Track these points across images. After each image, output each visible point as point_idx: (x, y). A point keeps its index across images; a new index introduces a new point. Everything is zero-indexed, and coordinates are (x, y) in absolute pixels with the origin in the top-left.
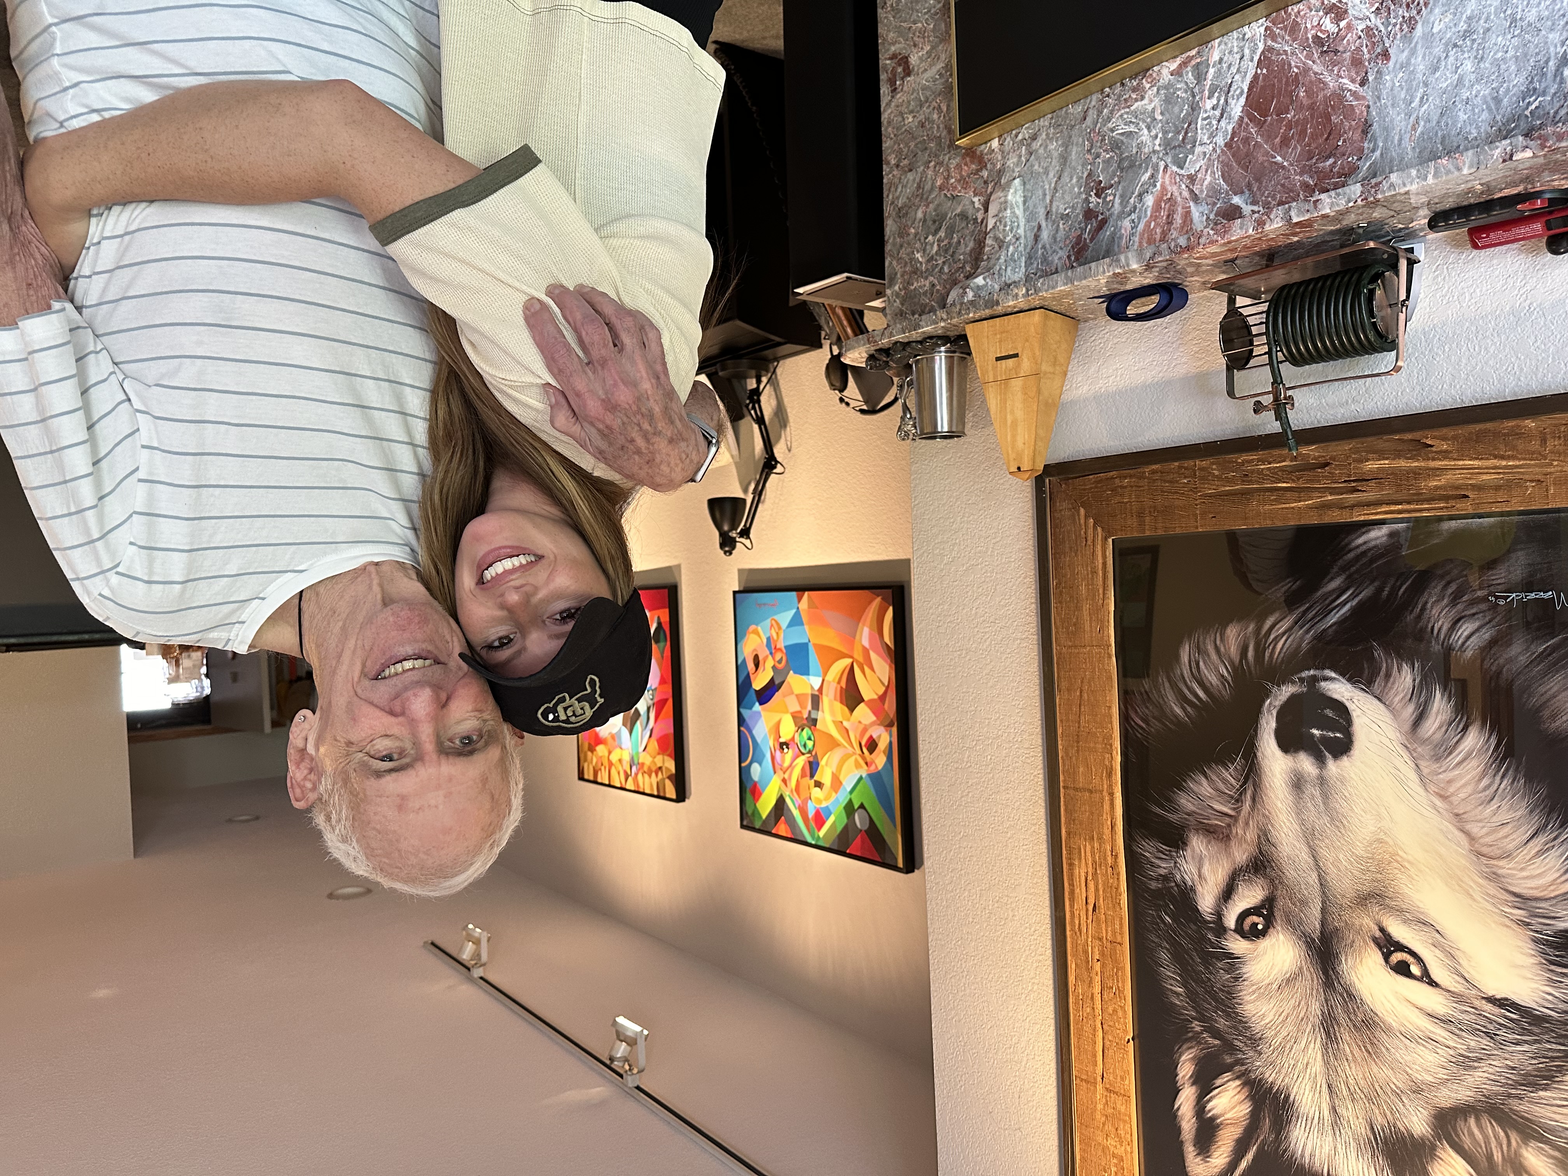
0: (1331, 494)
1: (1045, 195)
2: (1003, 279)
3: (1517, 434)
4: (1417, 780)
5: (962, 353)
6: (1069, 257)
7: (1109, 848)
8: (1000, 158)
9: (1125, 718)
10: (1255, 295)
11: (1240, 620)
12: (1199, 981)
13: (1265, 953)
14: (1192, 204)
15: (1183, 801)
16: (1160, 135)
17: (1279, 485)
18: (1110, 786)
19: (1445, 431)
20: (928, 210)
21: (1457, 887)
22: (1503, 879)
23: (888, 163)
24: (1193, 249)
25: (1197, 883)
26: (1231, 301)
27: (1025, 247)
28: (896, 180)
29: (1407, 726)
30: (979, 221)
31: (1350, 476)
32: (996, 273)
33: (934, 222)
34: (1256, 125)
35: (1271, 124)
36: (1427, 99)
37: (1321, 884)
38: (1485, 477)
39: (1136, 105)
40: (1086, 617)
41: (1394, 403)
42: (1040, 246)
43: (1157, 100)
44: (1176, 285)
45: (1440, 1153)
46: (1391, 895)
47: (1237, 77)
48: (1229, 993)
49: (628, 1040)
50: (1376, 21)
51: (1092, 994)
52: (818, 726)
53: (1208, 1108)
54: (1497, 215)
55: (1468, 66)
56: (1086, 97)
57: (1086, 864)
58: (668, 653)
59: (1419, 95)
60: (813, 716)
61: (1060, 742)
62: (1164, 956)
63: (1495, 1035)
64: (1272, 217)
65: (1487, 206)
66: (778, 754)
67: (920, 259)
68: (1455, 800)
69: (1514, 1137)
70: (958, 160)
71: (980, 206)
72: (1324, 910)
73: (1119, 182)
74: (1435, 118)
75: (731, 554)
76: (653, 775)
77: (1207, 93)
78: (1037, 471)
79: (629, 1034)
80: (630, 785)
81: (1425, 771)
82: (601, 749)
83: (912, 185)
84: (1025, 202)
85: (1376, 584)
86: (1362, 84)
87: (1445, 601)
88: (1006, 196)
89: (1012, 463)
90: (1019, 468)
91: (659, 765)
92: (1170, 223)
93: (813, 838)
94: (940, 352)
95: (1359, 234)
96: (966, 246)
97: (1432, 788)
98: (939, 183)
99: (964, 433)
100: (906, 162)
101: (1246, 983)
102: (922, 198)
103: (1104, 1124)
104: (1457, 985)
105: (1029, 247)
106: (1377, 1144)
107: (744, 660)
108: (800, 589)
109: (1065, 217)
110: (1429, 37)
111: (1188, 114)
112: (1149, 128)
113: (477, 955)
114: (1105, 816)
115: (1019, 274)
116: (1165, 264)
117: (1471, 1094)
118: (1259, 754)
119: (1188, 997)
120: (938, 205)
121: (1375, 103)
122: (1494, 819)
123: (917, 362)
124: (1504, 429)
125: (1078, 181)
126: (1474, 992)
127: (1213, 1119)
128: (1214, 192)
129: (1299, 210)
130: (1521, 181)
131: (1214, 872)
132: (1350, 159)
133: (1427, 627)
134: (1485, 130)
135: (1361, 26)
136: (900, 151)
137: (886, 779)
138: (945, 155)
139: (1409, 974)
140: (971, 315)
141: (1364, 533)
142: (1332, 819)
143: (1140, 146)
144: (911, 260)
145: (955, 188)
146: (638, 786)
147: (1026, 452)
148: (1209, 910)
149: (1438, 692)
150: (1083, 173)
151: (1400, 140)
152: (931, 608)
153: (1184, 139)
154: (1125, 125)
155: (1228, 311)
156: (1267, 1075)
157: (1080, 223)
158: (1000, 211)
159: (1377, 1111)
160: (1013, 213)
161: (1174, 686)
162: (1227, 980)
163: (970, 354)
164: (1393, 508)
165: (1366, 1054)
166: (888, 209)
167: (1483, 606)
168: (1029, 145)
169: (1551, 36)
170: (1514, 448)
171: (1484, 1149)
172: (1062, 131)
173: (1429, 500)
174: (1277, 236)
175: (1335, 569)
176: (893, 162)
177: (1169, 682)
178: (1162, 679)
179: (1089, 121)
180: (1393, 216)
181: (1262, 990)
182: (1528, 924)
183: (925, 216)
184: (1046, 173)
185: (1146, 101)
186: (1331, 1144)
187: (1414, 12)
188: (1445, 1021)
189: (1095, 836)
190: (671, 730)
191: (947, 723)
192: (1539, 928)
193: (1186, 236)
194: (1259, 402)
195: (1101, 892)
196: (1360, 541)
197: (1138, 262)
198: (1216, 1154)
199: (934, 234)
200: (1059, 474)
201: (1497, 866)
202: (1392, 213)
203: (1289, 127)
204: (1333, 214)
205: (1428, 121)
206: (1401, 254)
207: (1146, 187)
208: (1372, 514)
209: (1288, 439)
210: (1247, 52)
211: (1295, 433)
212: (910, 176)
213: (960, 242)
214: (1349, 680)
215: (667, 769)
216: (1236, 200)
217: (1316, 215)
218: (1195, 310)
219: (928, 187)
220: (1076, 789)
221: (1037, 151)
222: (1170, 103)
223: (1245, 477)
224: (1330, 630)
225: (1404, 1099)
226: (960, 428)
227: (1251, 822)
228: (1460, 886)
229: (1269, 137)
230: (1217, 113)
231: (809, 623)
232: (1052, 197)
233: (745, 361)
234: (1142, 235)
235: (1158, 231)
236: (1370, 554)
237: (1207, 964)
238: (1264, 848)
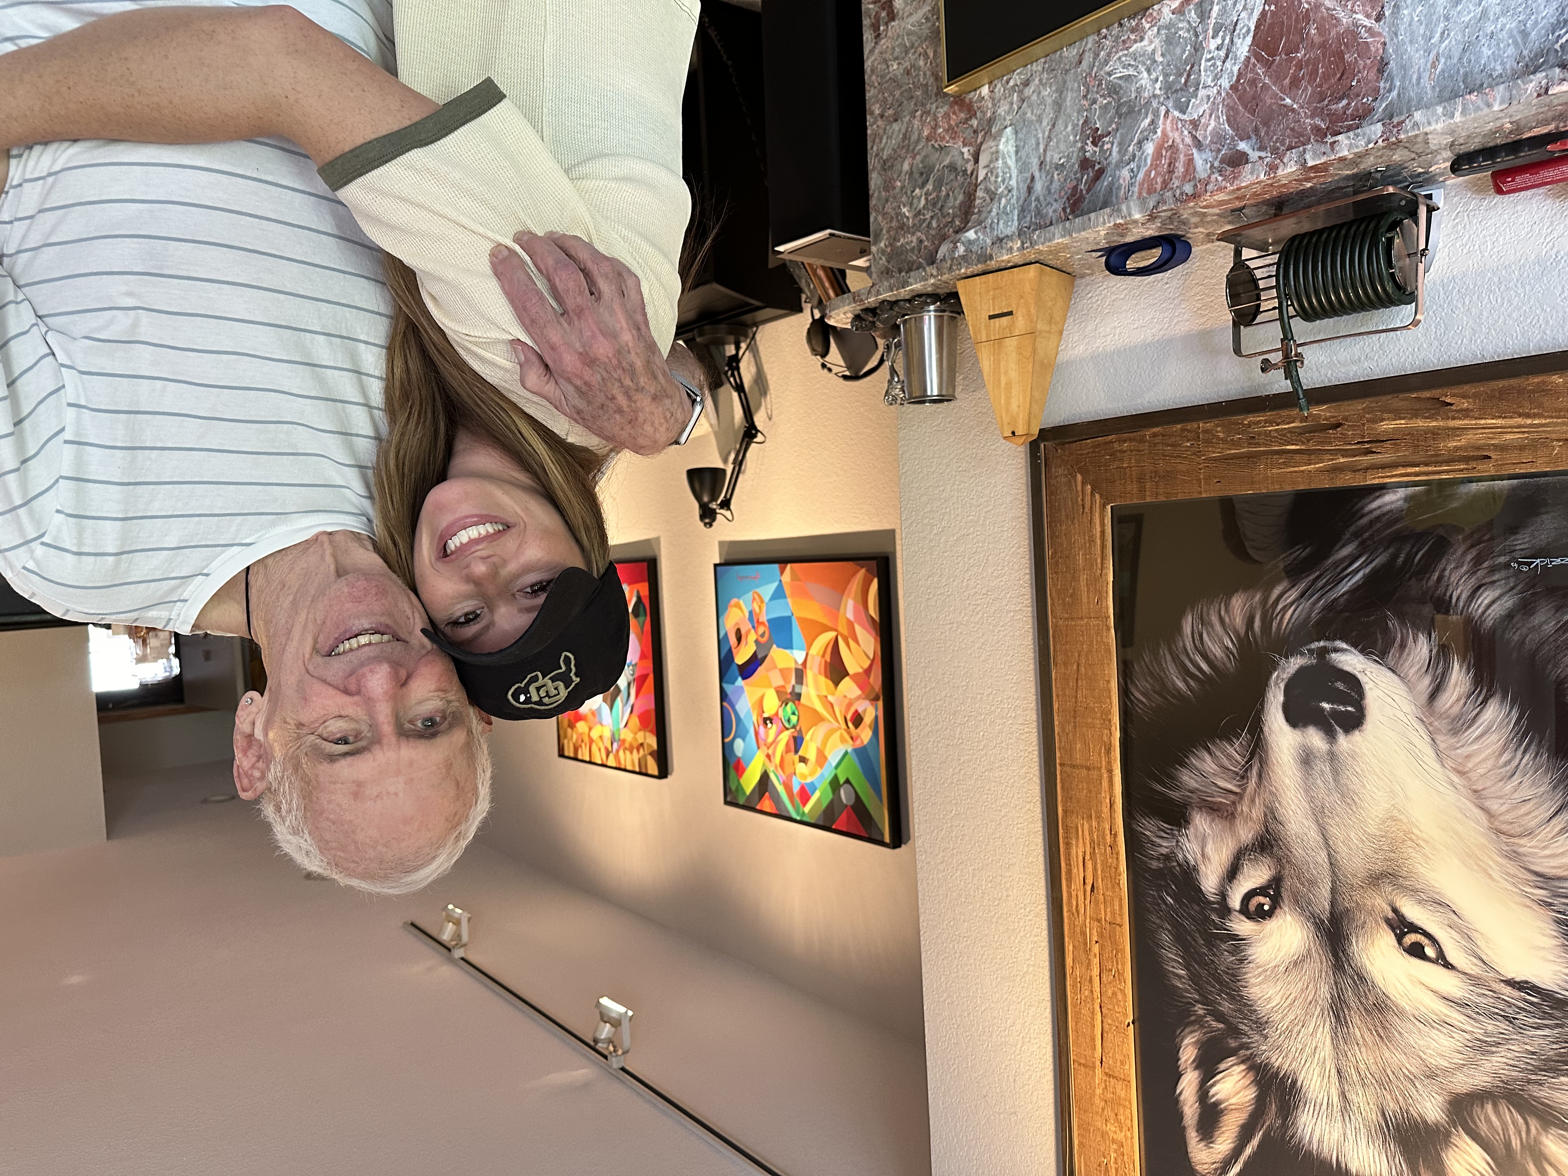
0: (1343, 456)
1: (1038, 144)
2: (995, 233)
3: (1543, 390)
4: (1433, 755)
5: (952, 312)
6: (1064, 209)
7: (1107, 827)
8: (990, 105)
9: (1125, 693)
10: (1262, 247)
11: (1246, 589)
12: (1203, 964)
13: (1271, 935)
14: (1194, 151)
15: (1185, 778)
16: (1161, 78)
17: (1288, 447)
18: (1109, 763)
19: (1466, 388)
20: (915, 162)
21: (1475, 867)
22: (1524, 859)
23: (872, 113)
24: (1199, 196)
25: (1200, 862)
26: (1238, 253)
27: (1018, 199)
28: (881, 131)
29: (1424, 699)
30: (969, 172)
31: (1363, 437)
32: (988, 226)
33: (922, 174)
34: (1263, 66)
35: (1280, 64)
36: (1448, 35)
37: (1331, 864)
38: (1508, 437)
39: (1135, 46)
40: (1083, 587)
41: (1410, 360)
42: (1033, 199)
43: (1157, 41)
44: (1178, 237)
45: (1454, 1139)
46: (1405, 874)
47: (1243, 15)
48: (1234, 975)
49: (612, 1022)
51: (1091, 977)
52: (803, 700)
53: (1211, 1093)
54: (1526, 156)
56: (1082, 39)
57: (1084, 843)
58: (648, 627)
59: (1439, 30)
60: (797, 690)
61: (1056, 718)
62: (1166, 937)
63: (1514, 1018)
64: (1285, 160)
65: (1514, 147)
66: (762, 729)
67: (907, 214)
68: (1474, 776)
69: (1534, 1124)
70: (946, 108)
71: (970, 157)
72: (1334, 890)
73: (1117, 129)
74: (1456, 53)
75: (711, 525)
76: (635, 751)
77: (1211, 32)
78: (1033, 435)
79: (614, 1015)
80: (611, 762)
81: (1442, 746)
82: (581, 726)
83: (898, 136)
84: (1017, 152)
85: (1391, 550)
86: (1378, 19)
87: (1465, 568)
88: (997, 146)
89: (1006, 428)
90: (1013, 433)
91: (641, 741)
92: (1171, 172)
93: (798, 814)
94: (929, 311)
95: (1377, 179)
96: (955, 199)
97: (1449, 763)
98: (926, 134)
99: (954, 396)
100: (891, 112)
101: (1251, 965)
102: (908, 149)
103: (1103, 1109)
104: (1474, 968)
105: (1022, 198)
106: (1389, 1130)
107: (726, 635)
108: (783, 562)
109: (1060, 167)
111: (1190, 55)
112: (1148, 71)
113: (458, 936)
114: (1103, 795)
115: (1012, 228)
116: (1169, 213)
117: (1489, 1079)
118: (1266, 729)
119: (1191, 979)
120: (926, 157)
121: (1392, 39)
122: (1516, 795)
123: (905, 322)
124: (1529, 385)
125: (1073, 129)
126: (1492, 974)
127: (1217, 1104)
128: (1219, 138)
129: (1315, 153)
130: (1553, 119)
131: (1218, 851)
132: (1365, 100)
133: (1445, 594)
134: (1511, 66)
136: (885, 101)
137: (871, 754)
138: (932, 103)
139: (1423, 957)
140: (963, 271)
141: (1378, 497)
142: (1343, 796)
143: (1139, 91)
144: (897, 214)
145: (943, 138)
146: (619, 762)
147: (1021, 416)
148: (1214, 891)
149: (1456, 663)
150: (1078, 120)
151: (1419, 79)
152: (920, 580)
153: (1186, 82)
154: (1123, 68)
155: (1235, 264)
156: (1274, 1059)
157: (1075, 174)
158: (991, 161)
159: (1389, 1097)
160: (1005, 163)
161: (1176, 659)
162: (1231, 962)
163: (961, 312)
164: (1410, 470)
165: (1377, 1038)
166: (872, 162)
167: (1505, 573)
168: (1021, 92)
170: (1540, 405)
171: (1502, 1136)
172: (1056, 76)
173: (1448, 462)
174: (1290, 182)
175: (1347, 535)
176: (877, 112)
177: (1171, 655)
178: (1164, 652)
179: (1085, 64)
180: (1414, 159)
181: (1268, 973)
182: (1551, 904)
183: (911, 168)
184: (1040, 120)
185: (1145, 42)
186: (1341, 1131)
188: (1460, 1004)
189: (1093, 815)
190: (652, 706)
191: (938, 698)
192: (1562, 908)
193: (1192, 183)
194: (1267, 360)
195: (1099, 872)
196: (1374, 505)
197: (1141, 212)
198: (1220, 1140)
199: (922, 187)
200: (1054, 439)
201: (1518, 844)
202: (1413, 155)
203: (1299, 67)
204: (1351, 156)
205: (1450, 57)
206: (1421, 200)
207: (1146, 134)
208: (1387, 477)
209: (1299, 399)
211: (1306, 392)
212: (896, 126)
213: (948, 195)
214: (1362, 651)
215: (649, 745)
216: (1243, 146)
217: (1333, 157)
218: (1198, 264)
219: (914, 137)
220: (1073, 766)
221: (1029, 97)
222: (1171, 44)
223: (1252, 440)
224: (1342, 600)
225: (1417, 1084)
226: (950, 392)
227: (1257, 800)
228: (1479, 866)
229: (1278, 78)
230: (1222, 53)
231: (793, 596)
232: (1046, 146)
233: (723, 327)
234: (1141, 185)
235: (1159, 180)
236: (1384, 519)
237: (1210, 945)
238: (1272, 826)
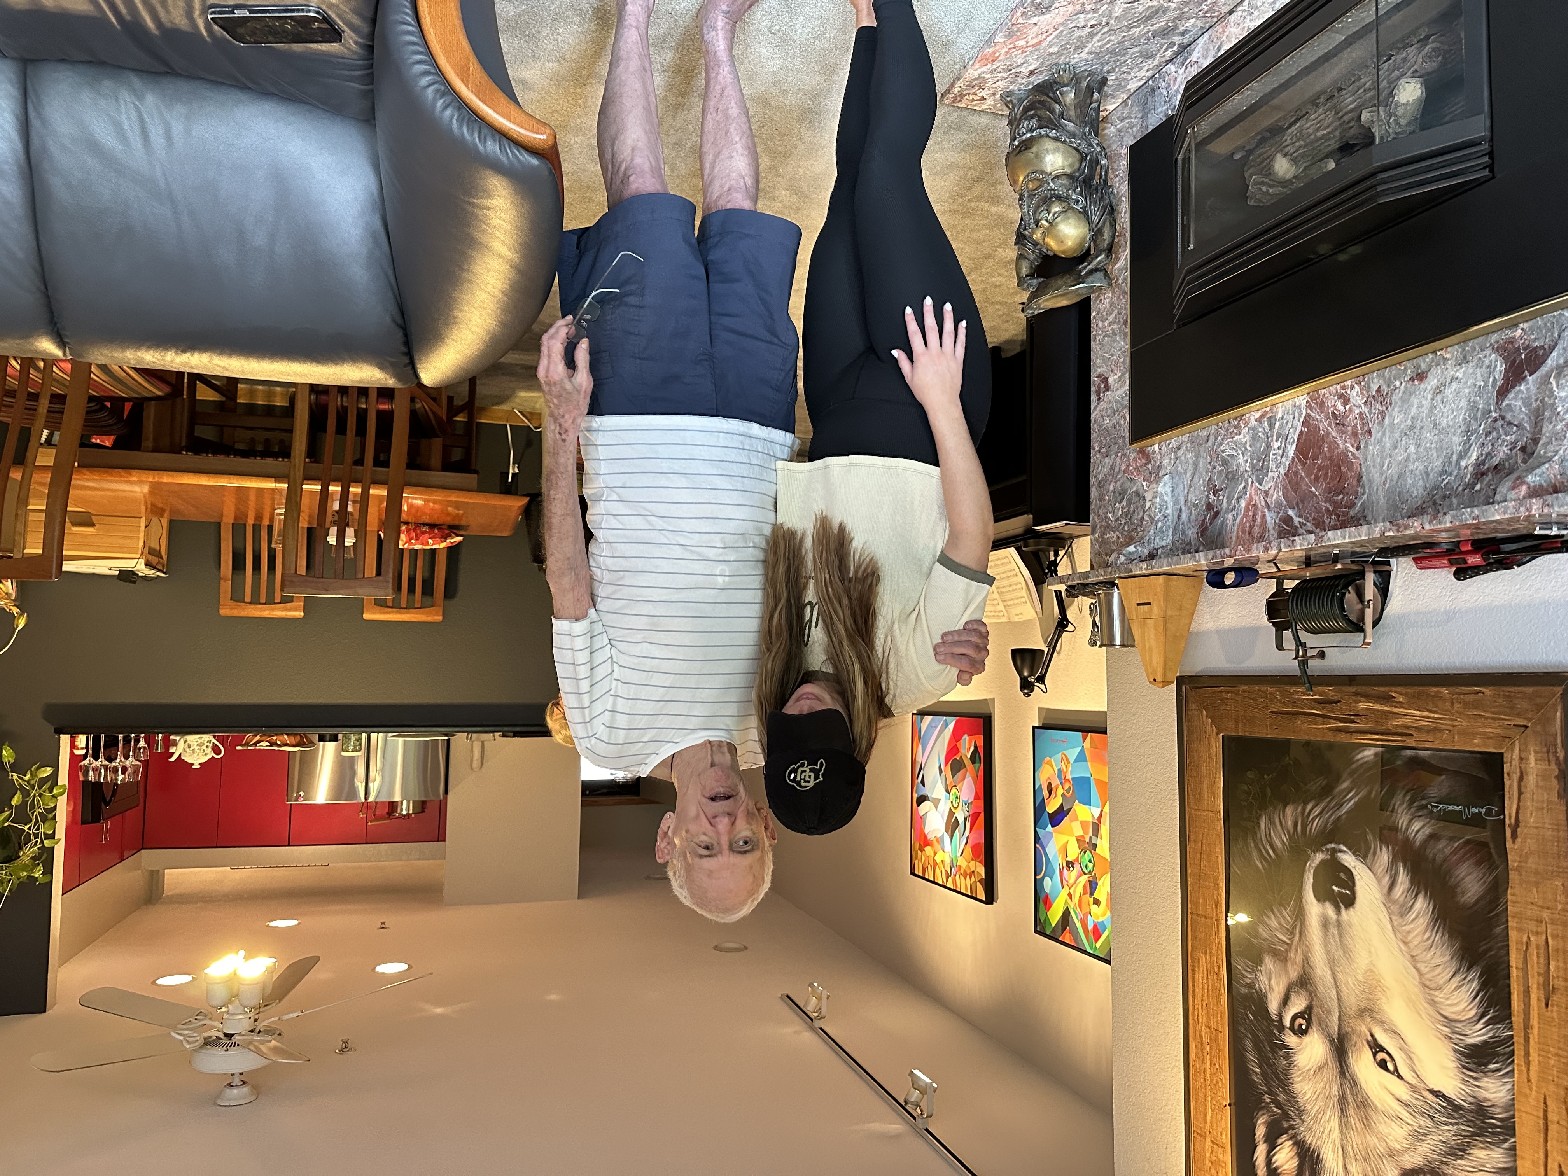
0: (1341, 722)
1: (1184, 488)
2: (1151, 546)
4: (1391, 929)
6: (1197, 535)
8: (1159, 458)
11: (1294, 802)
13: (1307, 1047)
14: (1266, 510)
15: (1261, 930)
16: (1249, 461)
17: (1313, 711)
18: (1218, 915)
19: (1400, 689)
20: (1116, 486)
21: (1413, 1008)
22: (1438, 1005)
23: (1094, 449)
25: (1268, 991)
26: (1280, 584)
27: (1170, 525)
28: (1098, 461)
29: (1385, 890)
31: (1350, 711)
32: (1147, 542)
33: (1120, 494)
34: (1301, 465)
35: (1309, 466)
36: (1391, 466)
37: (1338, 998)
38: (1423, 723)
39: (1236, 437)
40: (1206, 790)
42: (1181, 523)
43: (1247, 436)
46: (1376, 1010)
47: (1291, 430)
49: (921, 1089)
50: (1364, 409)
51: (1204, 1069)
53: (1273, 1160)
55: (1412, 449)
56: (1209, 426)
57: (1202, 968)
58: (983, 774)
59: (1387, 462)
60: (1093, 842)
61: (1189, 880)
62: (1249, 1044)
63: (1434, 1117)
66: (1065, 871)
67: (1111, 518)
68: (1412, 945)
71: (1147, 489)
72: (1340, 1017)
73: (1226, 488)
74: (1395, 479)
75: (1029, 695)
76: (968, 878)
77: (1275, 437)
78: (1177, 679)
79: (921, 1083)
80: (950, 885)
81: (1395, 923)
82: (929, 852)
83: (1107, 467)
84: (1173, 491)
85: (1368, 788)
86: (1358, 448)
87: (1405, 805)
88: (1159, 487)
89: (1151, 677)
90: (1155, 680)
91: (973, 869)
92: (1254, 521)
93: (1091, 948)
97: (1399, 936)
98: (1123, 468)
100: (1104, 450)
101: (1295, 1068)
102: (1113, 477)
104: (1413, 1079)
105: (1174, 523)
107: (1040, 787)
108: (1085, 730)
109: (1196, 506)
110: (1392, 425)
111: (1264, 450)
112: (1243, 454)
113: (818, 1009)
114: (1214, 937)
117: (1421, 1159)
118: (1304, 901)
119: (1262, 1076)
120: (1123, 483)
121: (1365, 462)
122: (1433, 962)
123: (1100, 594)
124: (1433, 692)
125: (1203, 483)
126: (1422, 1085)
127: (1276, 1169)
128: (1279, 505)
131: (1278, 984)
132: (1351, 497)
133: (1395, 822)
135: (1357, 411)
136: (1101, 442)
138: (1127, 451)
139: (1387, 1070)
142: (1344, 952)
143: (1238, 465)
144: (1106, 518)
146: (956, 886)
147: (1160, 670)
148: (1275, 1012)
149: (1401, 868)
150: (1206, 478)
151: (1377, 490)
153: (1262, 466)
154: (1230, 449)
155: (1276, 591)
156: (1307, 1137)
157: (1204, 512)
158: (1154, 497)
160: (1162, 500)
161: (1256, 846)
162: (1285, 1065)
164: (1369, 736)
165: (1363, 1125)
166: (1093, 480)
167: (1425, 811)
168: (1176, 453)
169: (1454, 438)
170: (1437, 706)
172: (1194, 447)
173: (1393, 735)
175: (1346, 775)
176: (1097, 448)
177: (1253, 842)
178: (1250, 840)
179: (1210, 443)
181: (1305, 1074)
182: (1451, 1038)
183: (1114, 489)
184: (1185, 473)
185: (1241, 436)
187: (1384, 408)
188: (1406, 1105)
189: (1208, 951)
190: (983, 841)
192: (1456, 1041)
196: (1359, 756)
199: (1120, 503)
200: (1191, 681)
201: (1434, 995)
203: (1319, 470)
205: (1392, 480)
207: (1241, 494)
208: (1363, 739)
209: (1305, 681)
210: (1297, 415)
211: (1314, 676)
212: (1107, 460)
213: (1135, 511)
214: (1354, 854)
215: (979, 874)
216: (1291, 512)
219: (1117, 470)
220: (1198, 915)
221: (1180, 456)
222: (1254, 440)
223: (1293, 703)
224: (1343, 817)
225: (1384, 1161)
227: (1299, 950)
228: (1415, 1008)
229: (1308, 473)
230: (1281, 452)
231: (1091, 761)
232: (1189, 490)
234: (1238, 526)
235: (1248, 525)
236: (1365, 766)
237: (1274, 1052)
238: (1306, 969)
